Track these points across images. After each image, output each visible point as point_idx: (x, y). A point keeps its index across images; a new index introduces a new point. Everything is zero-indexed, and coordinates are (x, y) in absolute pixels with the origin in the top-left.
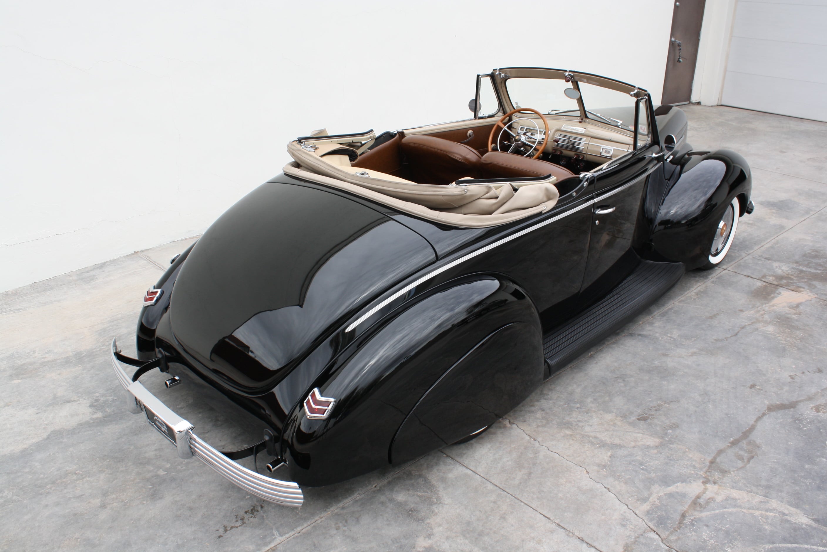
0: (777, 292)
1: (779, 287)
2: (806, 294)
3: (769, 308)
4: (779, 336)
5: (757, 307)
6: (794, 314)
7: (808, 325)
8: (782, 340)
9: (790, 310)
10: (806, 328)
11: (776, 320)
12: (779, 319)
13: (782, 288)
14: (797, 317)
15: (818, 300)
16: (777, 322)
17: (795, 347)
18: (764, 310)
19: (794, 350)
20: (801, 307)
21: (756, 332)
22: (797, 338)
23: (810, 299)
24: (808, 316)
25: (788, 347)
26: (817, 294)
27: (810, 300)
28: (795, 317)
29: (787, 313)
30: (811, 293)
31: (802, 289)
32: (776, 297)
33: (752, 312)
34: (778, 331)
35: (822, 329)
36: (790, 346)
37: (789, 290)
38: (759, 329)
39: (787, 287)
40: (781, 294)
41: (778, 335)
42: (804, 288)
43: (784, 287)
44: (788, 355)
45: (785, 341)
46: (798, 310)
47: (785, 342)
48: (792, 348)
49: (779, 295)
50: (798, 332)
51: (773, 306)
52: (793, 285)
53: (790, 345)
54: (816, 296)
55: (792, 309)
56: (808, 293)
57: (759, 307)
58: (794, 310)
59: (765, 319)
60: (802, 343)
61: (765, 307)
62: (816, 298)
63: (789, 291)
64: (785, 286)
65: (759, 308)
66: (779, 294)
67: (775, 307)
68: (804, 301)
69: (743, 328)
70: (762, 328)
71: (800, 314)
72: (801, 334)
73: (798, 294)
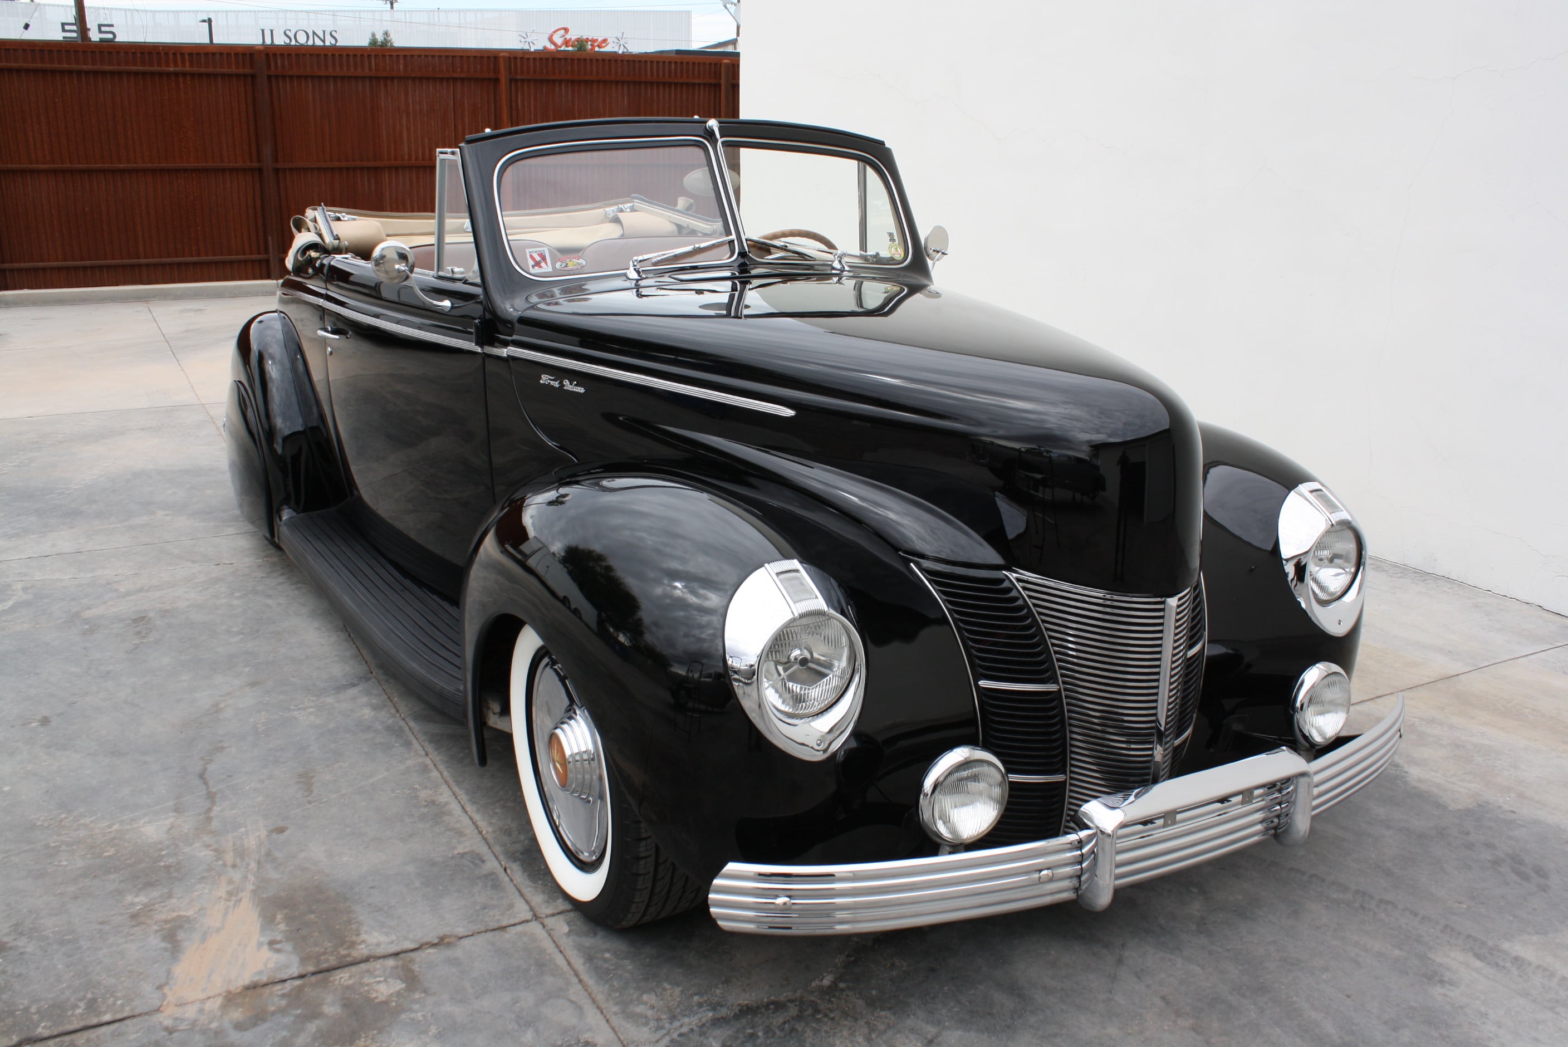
0: (288, 947)
1: (311, 969)
2: (203, 1001)
3: (230, 881)
4: (110, 826)
5: (259, 863)
6: (148, 909)
7: (76, 898)
8: (91, 822)
9: (175, 914)
10: (72, 888)
11: (171, 860)
12: (167, 867)
13: (295, 970)
14: (133, 904)
15: (139, 1006)
16: (163, 856)
17: (46, 824)
18: (234, 866)
19: (42, 818)
20: (155, 942)
21: (171, 803)
22: (64, 848)
23: (166, 990)
24: (106, 927)
25: (63, 816)
26: (170, 1031)
27: (160, 987)
28: (137, 900)
29: (170, 896)
30: (194, 1023)
31: (237, 1014)
32: (263, 929)
33: (251, 842)
34: (127, 837)
35: (30, 912)
36: (61, 821)
37: (264, 979)
38: (175, 814)
39: (288, 986)
40: (266, 947)
41: (116, 827)
42: (239, 1026)
43: (298, 982)
44: (44, 801)
45: (84, 825)
46: (156, 927)
47: (82, 821)
48: (51, 819)
49: (265, 939)
50: (80, 863)
51: (230, 894)
52: (282, 1011)
53: (63, 823)
54: (165, 1019)
55: (173, 920)
56: (201, 1011)
57: (259, 868)
58: (166, 922)
59: (197, 845)
60: (43, 843)
61: (245, 878)
62: (158, 1010)
63: (260, 972)
64: (300, 989)
65: (253, 865)
66: (271, 943)
67: (222, 892)
68: (179, 970)
69: (211, 797)
70: (171, 820)
71: (134, 916)
72: (65, 863)
73: (219, 985)
